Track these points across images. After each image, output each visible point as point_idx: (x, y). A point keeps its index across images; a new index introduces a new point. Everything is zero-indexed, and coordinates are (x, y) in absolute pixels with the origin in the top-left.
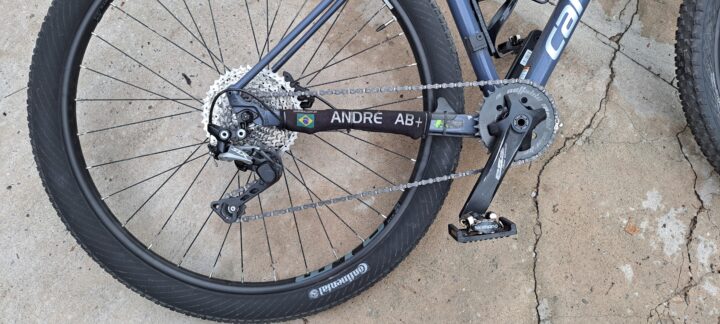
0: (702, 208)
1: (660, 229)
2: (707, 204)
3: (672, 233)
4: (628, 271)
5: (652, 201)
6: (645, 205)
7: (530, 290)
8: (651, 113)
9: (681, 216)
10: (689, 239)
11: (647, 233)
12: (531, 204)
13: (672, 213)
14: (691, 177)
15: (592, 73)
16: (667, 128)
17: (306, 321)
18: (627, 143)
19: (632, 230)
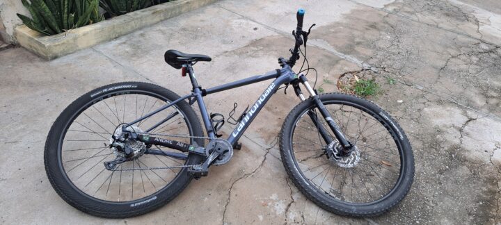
0: (293, 202)
1: (276, 206)
2: (295, 200)
3: (280, 208)
4: (261, 218)
5: (274, 197)
6: (271, 198)
7: (221, 219)
8: (278, 171)
9: (285, 203)
10: (287, 210)
11: (270, 207)
12: (227, 193)
13: (281, 201)
14: (290, 192)
15: (258, 158)
16: (283, 176)
17: (125, 222)
18: (267, 179)
19: (265, 205)
